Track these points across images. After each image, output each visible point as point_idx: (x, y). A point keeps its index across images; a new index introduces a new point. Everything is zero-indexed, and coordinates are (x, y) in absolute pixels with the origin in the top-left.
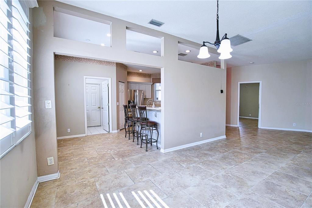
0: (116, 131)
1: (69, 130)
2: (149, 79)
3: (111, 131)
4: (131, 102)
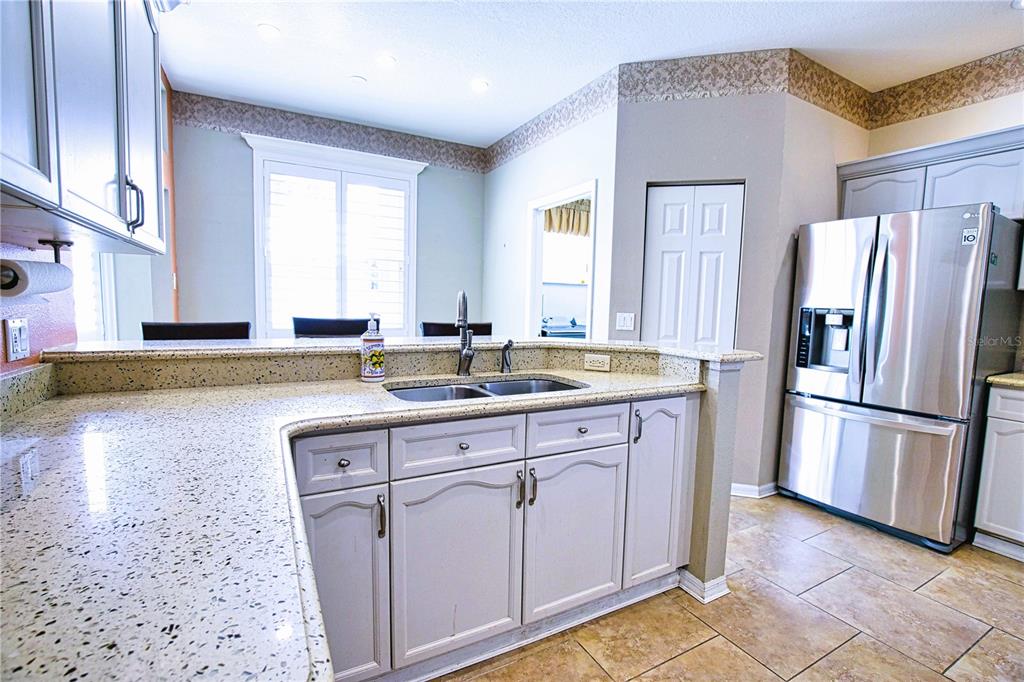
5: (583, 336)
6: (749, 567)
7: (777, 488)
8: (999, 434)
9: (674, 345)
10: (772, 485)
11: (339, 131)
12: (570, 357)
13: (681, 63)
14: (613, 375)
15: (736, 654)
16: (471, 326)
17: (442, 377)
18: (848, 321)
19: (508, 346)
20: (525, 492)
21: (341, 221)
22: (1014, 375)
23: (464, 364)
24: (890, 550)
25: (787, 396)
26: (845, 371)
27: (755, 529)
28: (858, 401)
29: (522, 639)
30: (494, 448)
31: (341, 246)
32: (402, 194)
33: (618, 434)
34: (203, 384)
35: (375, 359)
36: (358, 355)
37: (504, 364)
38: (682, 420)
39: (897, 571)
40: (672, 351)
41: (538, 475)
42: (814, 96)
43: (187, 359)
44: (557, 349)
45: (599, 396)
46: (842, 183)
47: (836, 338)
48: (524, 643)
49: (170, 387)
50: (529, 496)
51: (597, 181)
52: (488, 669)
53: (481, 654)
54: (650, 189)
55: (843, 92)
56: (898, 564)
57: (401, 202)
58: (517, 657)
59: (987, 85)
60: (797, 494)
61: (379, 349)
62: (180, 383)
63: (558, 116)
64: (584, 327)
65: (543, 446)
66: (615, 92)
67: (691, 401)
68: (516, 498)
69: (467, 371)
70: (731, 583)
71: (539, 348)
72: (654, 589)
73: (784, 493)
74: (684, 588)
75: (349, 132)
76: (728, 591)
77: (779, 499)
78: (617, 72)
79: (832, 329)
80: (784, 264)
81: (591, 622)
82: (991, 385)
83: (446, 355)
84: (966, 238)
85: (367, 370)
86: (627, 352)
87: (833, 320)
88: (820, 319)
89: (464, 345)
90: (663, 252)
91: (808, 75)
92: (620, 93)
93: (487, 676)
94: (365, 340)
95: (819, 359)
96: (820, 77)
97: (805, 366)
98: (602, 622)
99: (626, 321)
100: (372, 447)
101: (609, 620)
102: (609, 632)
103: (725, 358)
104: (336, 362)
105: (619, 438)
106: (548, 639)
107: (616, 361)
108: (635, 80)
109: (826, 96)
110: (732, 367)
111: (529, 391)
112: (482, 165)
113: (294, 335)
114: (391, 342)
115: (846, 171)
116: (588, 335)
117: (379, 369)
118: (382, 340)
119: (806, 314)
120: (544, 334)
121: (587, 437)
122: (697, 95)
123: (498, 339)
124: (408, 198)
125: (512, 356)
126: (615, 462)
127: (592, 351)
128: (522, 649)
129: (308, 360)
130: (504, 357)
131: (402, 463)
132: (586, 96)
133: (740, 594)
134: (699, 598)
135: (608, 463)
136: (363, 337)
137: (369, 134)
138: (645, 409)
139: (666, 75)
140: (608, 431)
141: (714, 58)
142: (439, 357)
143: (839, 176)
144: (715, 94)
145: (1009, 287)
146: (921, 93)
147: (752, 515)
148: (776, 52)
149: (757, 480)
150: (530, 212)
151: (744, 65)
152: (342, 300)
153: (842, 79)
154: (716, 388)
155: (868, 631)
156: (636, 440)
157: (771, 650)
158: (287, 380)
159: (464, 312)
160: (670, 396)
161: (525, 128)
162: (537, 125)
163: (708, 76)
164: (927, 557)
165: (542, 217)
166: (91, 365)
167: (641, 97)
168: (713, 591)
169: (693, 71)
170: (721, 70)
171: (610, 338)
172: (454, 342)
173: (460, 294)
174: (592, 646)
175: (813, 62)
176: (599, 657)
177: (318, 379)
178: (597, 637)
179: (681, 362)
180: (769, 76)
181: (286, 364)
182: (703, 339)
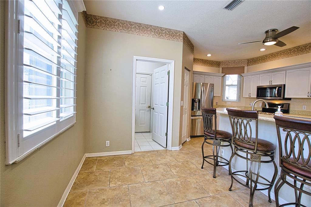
0: (177, 148)
1: (108, 143)
2: (217, 68)
3: (170, 147)
4: (195, 100)
66: (182, 38)
87: (197, 101)
132: (169, 32)
167: (185, 43)
170: (190, 45)
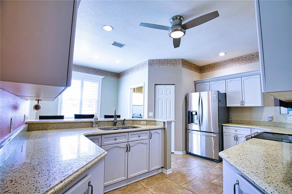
5: (142, 118)
6: (178, 168)
7: (187, 152)
8: (225, 136)
9: (162, 119)
10: (185, 151)
11: (83, 69)
12: (138, 122)
13: (161, 60)
14: (147, 126)
15: (172, 182)
16: (117, 116)
17: (110, 127)
18: (196, 113)
19: (124, 120)
20: (128, 149)
21: (82, 90)
22: (230, 124)
23: (115, 124)
24: (207, 163)
25: (187, 130)
26: (197, 124)
27: (181, 160)
28: (199, 130)
29: (127, 183)
30: (122, 140)
31: (82, 96)
32: (98, 83)
33: (147, 137)
34: (59, 128)
35: (96, 123)
36: (92, 122)
37: (123, 124)
38: (160, 134)
39: (208, 166)
40: (158, 120)
41: (131, 145)
42: (188, 68)
43: (56, 123)
44: (135, 120)
45: (143, 129)
46: (195, 84)
47: (195, 117)
48: (128, 184)
49: (52, 129)
50: (129, 150)
51: (144, 83)
52: (120, 189)
53: (118, 186)
54: (156, 85)
55: (194, 66)
56: (208, 165)
57: (98, 86)
58: (126, 187)
59: (219, 67)
60: (190, 153)
61: (97, 121)
62: (54, 128)
63: (136, 68)
64: (142, 116)
65: (131, 139)
66: (148, 65)
67: (162, 130)
68: (126, 150)
69: (115, 126)
70: (173, 171)
71: (131, 120)
72: (156, 172)
73: (188, 153)
74: (163, 172)
75: (85, 69)
76: (172, 172)
77: (187, 154)
78: (148, 61)
79: (194, 115)
80: (184, 101)
81: (142, 179)
82: (223, 126)
83: (111, 122)
84: (214, 97)
85: (94, 125)
86: (150, 121)
87: (194, 113)
88: (192, 113)
89: (115, 120)
90: (159, 99)
91: (186, 64)
92: (149, 65)
93: (120, 190)
94: (94, 119)
95: (192, 122)
96: (189, 64)
97: (190, 123)
98: (145, 179)
99: (151, 114)
100: (98, 139)
101: (146, 179)
102: (146, 181)
103: (168, 121)
104: (87, 124)
105: (147, 138)
106: (133, 183)
107: (147, 123)
108: (152, 63)
109: (190, 67)
110: (170, 123)
111: (129, 128)
112: (118, 77)
113: (74, 118)
114: (99, 119)
115: (196, 82)
116: (143, 118)
117: (97, 125)
118: (98, 119)
119: (189, 112)
120: (133, 117)
121: (140, 138)
122: (164, 67)
123: (122, 118)
124: (99, 85)
125: (125, 122)
126: (146, 143)
127: (142, 121)
128: (127, 185)
129: (81, 123)
130: (123, 122)
131: (104, 142)
132: (142, 65)
133: (175, 172)
134: (166, 173)
135: (145, 143)
136: (94, 118)
137: (90, 69)
138: (152, 132)
139: (158, 62)
140: (145, 136)
141: (168, 60)
142: (109, 122)
143: (195, 83)
144: (168, 67)
145: (225, 106)
146: (208, 67)
147: (180, 158)
148: (179, 59)
149: (182, 150)
150: (129, 89)
151: (173, 62)
152: (81, 110)
153: (193, 64)
154: (167, 127)
155: (199, 177)
156: (151, 138)
157: (179, 181)
158: (77, 128)
159: (115, 113)
160: (157, 129)
161: (128, 70)
162: (131, 70)
163: (166, 63)
164: (215, 163)
165: (132, 90)
166: (36, 124)
167: (153, 66)
168: (169, 172)
169: (163, 62)
170: (169, 62)
171: (148, 118)
172: (113, 119)
173: (115, 109)
174: (142, 184)
175: (187, 61)
176: (144, 185)
177: (83, 127)
178: (144, 182)
179: (160, 122)
180: (178, 64)
181: (77, 124)
182: (160, 118)
